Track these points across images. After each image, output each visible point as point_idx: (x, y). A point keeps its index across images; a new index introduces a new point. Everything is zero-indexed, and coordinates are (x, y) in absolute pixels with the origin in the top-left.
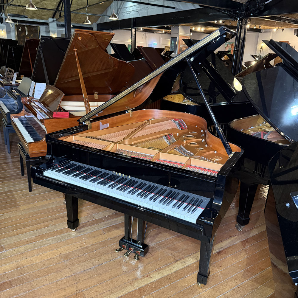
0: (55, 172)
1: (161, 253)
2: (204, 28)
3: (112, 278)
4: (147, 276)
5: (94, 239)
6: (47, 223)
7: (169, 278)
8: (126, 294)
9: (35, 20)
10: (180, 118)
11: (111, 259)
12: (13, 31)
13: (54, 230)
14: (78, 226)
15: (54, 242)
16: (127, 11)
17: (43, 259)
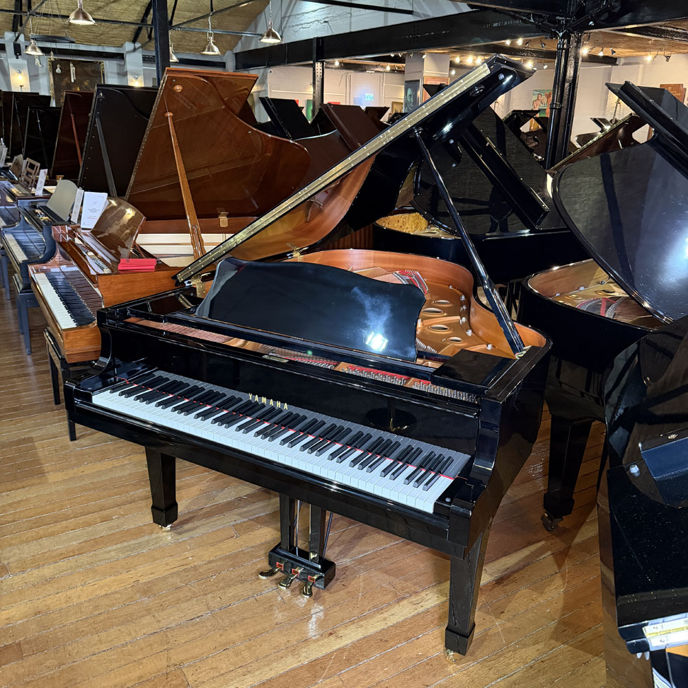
0: (119, 395)
1: (364, 580)
2: (483, 57)
3: (250, 637)
4: (331, 634)
5: (212, 549)
6: (107, 512)
7: (382, 639)
8: (281, 676)
9: (94, 48)
10: (414, 268)
11: (250, 593)
12: (44, 74)
13: (122, 529)
14: (176, 519)
15: (122, 556)
16: (302, 22)
17: (95, 594)
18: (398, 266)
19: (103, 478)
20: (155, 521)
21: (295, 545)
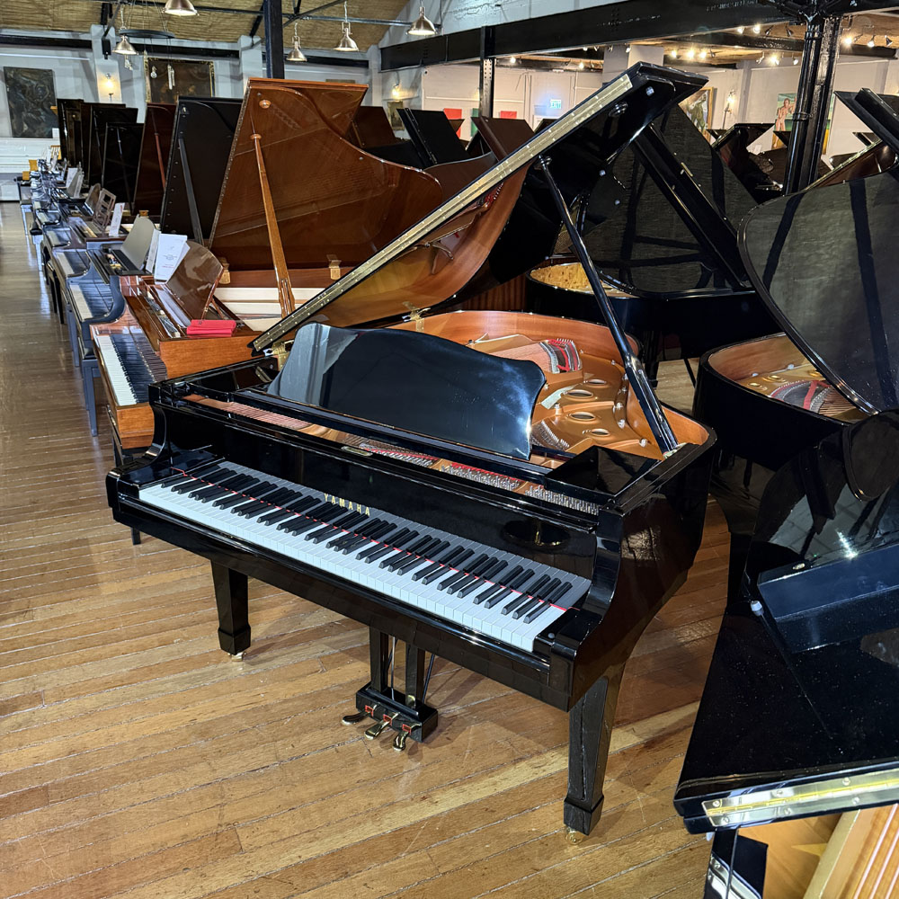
0: (172, 491)
1: (474, 734)
2: (709, 50)
3: (323, 797)
4: (424, 798)
5: (290, 685)
6: (165, 635)
7: (487, 809)
8: (355, 845)
9: (202, 45)
10: (568, 336)
11: (330, 742)
12: (139, 78)
13: (184, 655)
14: (249, 646)
15: (179, 688)
16: (467, 6)
17: (141, 733)
18: (548, 334)
19: (168, 592)
20: (224, 647)
21: (389, 685)
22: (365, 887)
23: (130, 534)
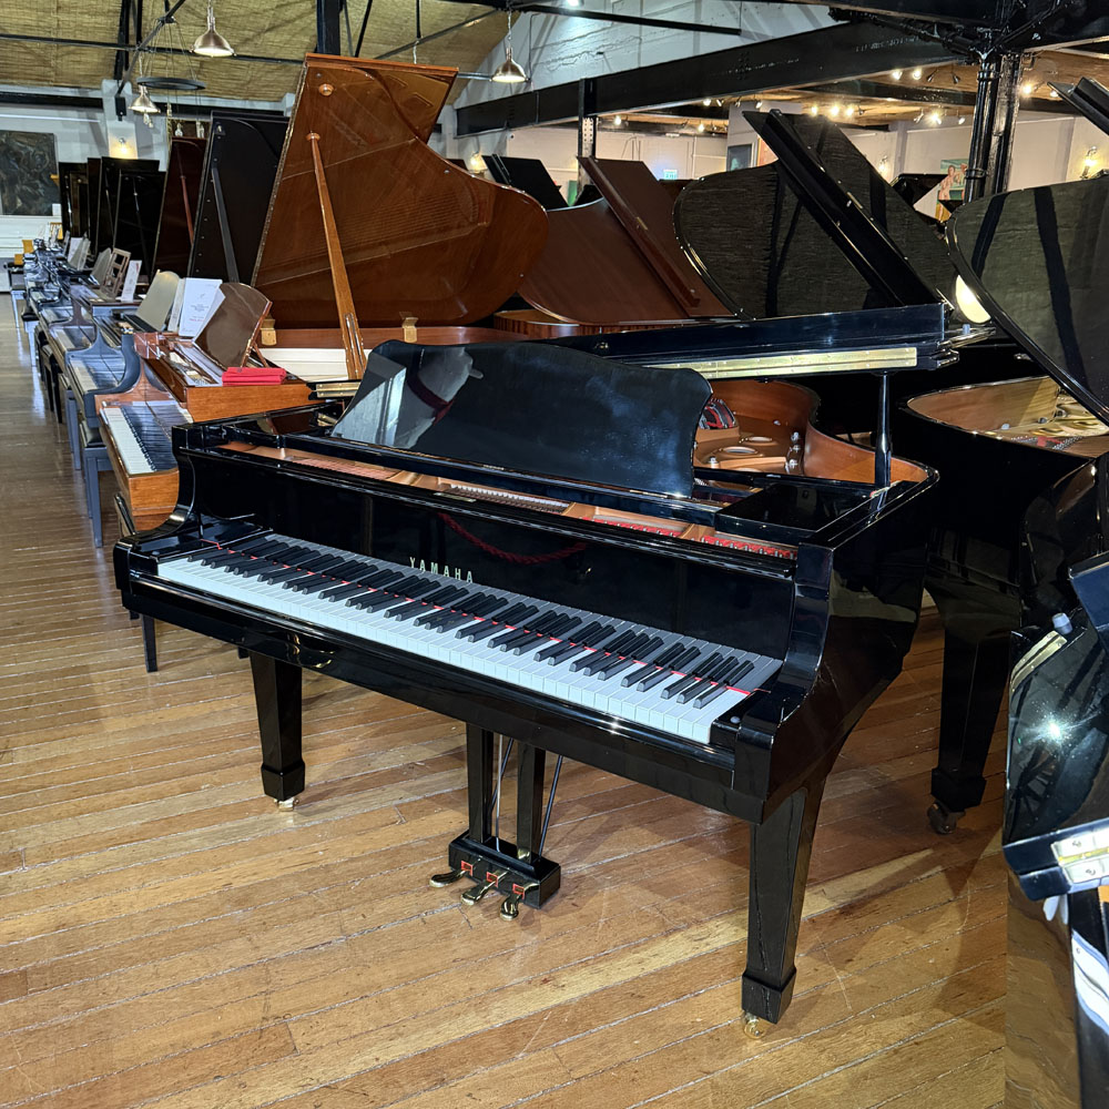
0: (202, 565)
1: (610, 899)
2: (856, 107)
3: (406, 980)
4: (545, 981)
5: (358, 840)
6: (192, 779)
7: (633, 994)
8: (454, 1044)
11: (415, 911)
12: (159, 144)
13: (214, 805)
14: (302, 791)
15: (208, 846)
16: (562, 56)
17: (157, 902)
19: (193, 728)
20: (268, 792)
21: (494, 834)
22: (469, 1098)
23: (144, 660)
